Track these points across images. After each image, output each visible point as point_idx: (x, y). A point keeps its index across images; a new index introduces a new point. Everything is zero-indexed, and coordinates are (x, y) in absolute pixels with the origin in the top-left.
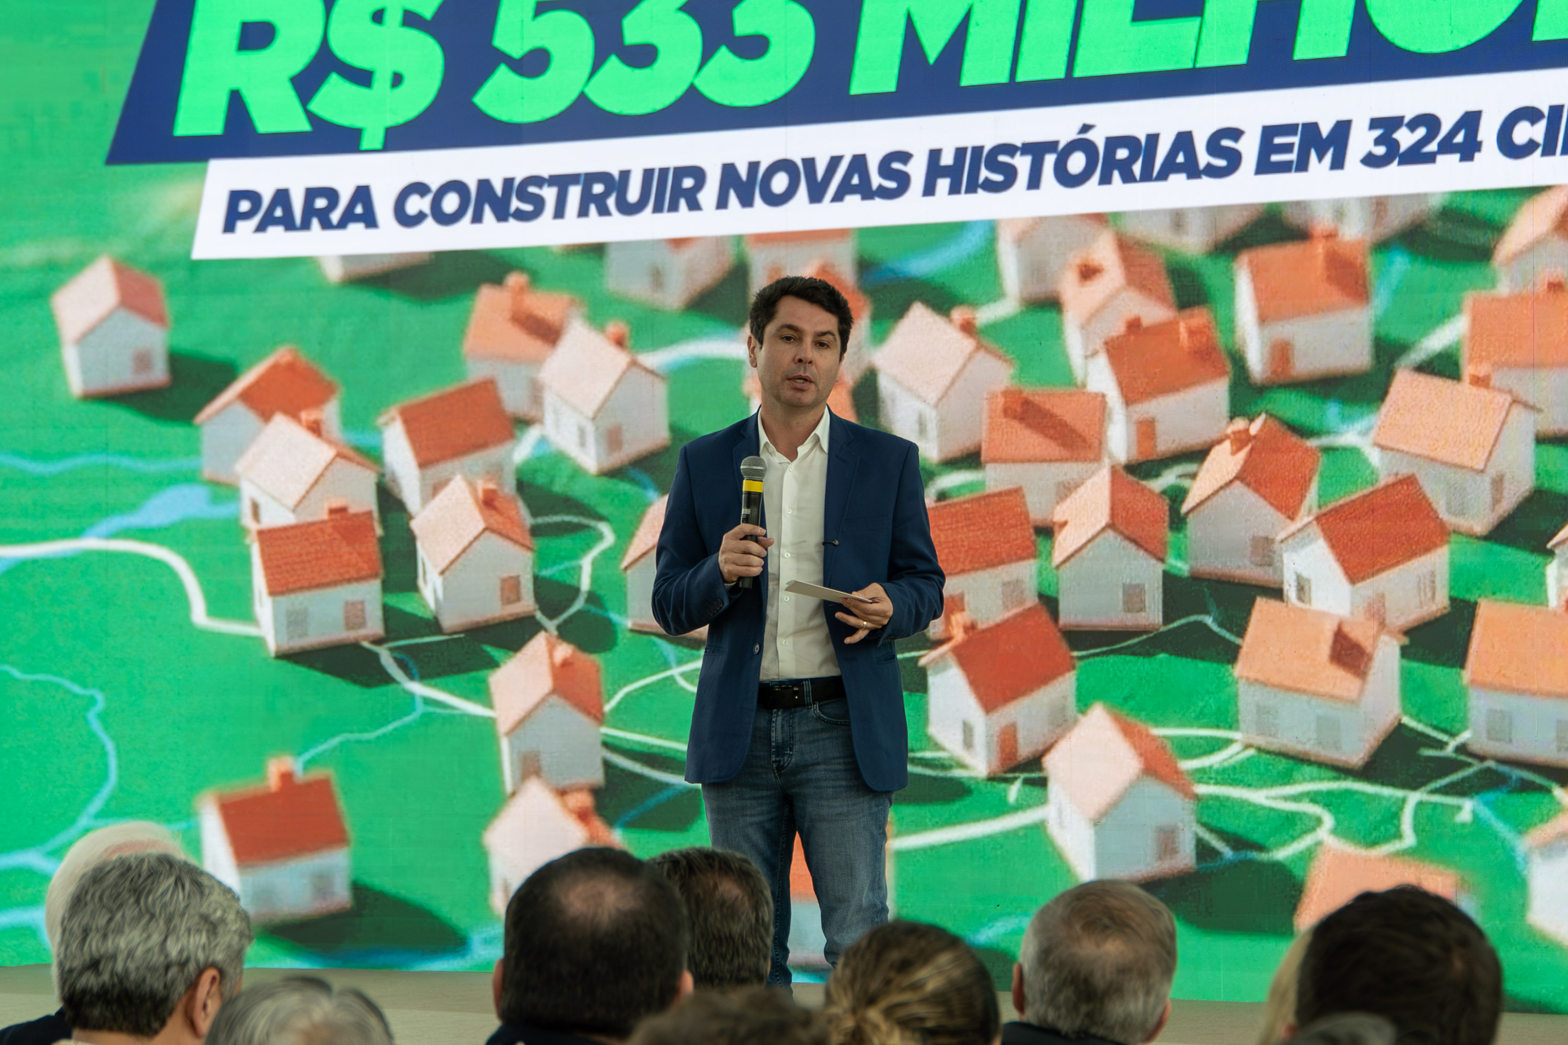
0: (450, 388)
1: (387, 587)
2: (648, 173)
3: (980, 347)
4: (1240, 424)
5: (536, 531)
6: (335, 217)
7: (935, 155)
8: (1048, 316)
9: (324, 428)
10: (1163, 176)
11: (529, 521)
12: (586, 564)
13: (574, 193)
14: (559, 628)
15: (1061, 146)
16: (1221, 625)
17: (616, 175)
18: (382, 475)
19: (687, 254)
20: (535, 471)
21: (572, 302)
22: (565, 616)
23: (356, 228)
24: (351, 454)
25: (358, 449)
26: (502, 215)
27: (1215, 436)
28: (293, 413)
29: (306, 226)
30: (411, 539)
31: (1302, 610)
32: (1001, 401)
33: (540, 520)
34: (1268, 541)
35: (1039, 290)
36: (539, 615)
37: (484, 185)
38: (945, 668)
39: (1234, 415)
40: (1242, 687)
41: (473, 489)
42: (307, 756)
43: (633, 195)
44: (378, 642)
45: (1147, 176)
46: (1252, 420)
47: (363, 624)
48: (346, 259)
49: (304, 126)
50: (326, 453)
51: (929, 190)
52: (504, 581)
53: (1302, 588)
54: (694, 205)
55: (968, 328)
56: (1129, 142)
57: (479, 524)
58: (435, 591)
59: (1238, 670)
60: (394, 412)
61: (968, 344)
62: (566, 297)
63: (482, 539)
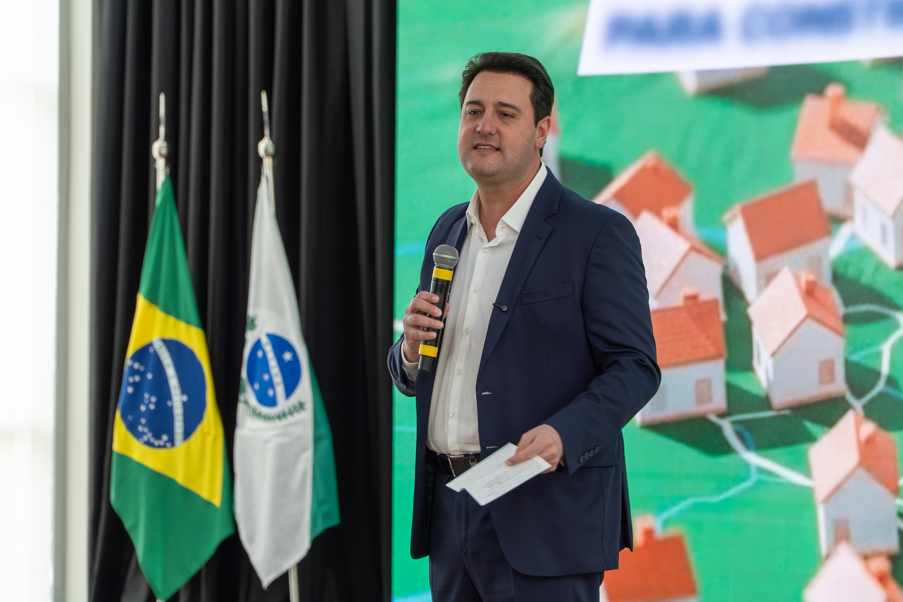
0: (780, 188)
1: (730, 367)
5: (847, 319)
9: (682, 224)
11: (841, 310)
12: (886, 349)
14: (865, 407)
18: (726, 268)
20: (846, 265)
21: (878, 111)
22: (869, 396)
24: (703, 247)
25: (708, 244)
28: (657, 212)
30: (749, 324)
33: (851, 309)
36: (849, 396)
41: (797, 278)
42: (665, 515)
44: (722, 415)
47: (710, 399)
48: (701, 74)
50: (682, 246)
52: (822, 363)
57: (802, 312)
58: (767, 372)
60: (736, 210)
62: (873, 106)
63: (804, 325)
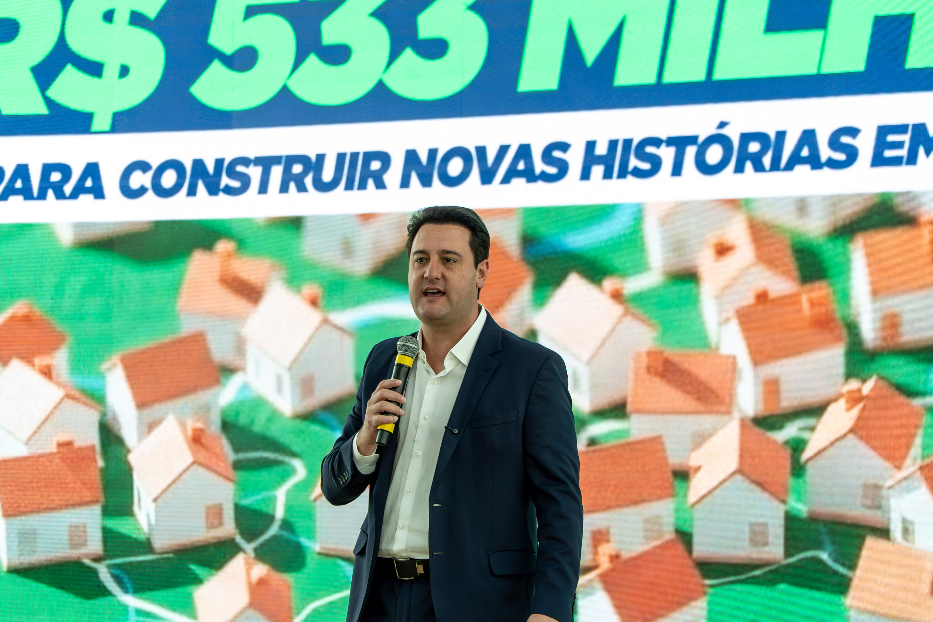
0: (165, 339)
1: (107, 512)
2: (341, 157)
3: (627, 312)
4: (854, 384)
5: (238, 466)
6: (68, 189)
7: (591, 146)
8: (686, 288)
9: (54, 372)
10: (790, 167)
11: (231, 456)
12: (281, 494)
13: (277, 172)
14: (256, 550)
15: (701, 140)
16: (835, 560)
17: (313, 158)
18: (104, 414)
19: (373, 227)
20: (237, 414)
21: (273, 267)
22: (262, 539)
23: (86, 199)
24: (76, 394)
25: (83, 391)
26: (213, 190)
27: (831, 393)
28: (28, 360)
29: (42, 196)
30: (128, 472)
31: (907, 549)
32: (644, 361)
33: (242, 456)
34: (877, 488)
35: (680, 264)
36: (239, 539)
37: (199, 165)
38: (592, 592)
39: (849, 376)
40: (852, 615)
41: (184, 427)
43: (328, 175)
44: (98, 559)
45: (775, 166)
46: (864, 381)
47: (84, 544)
48: (77, 226)
49: (43, 110)
50: (57, 393)
51: (585, 175)
52: (209, 508)
53: (906, 530)
54: (380, 185)
55: (617, 296)
56: (761, 137)
57: (188, 458)
58: (148, 516)
59: (849, 600)
60: (116, 359)
61: (617, 310)
62: (267, 262)
63: (190, 471)
